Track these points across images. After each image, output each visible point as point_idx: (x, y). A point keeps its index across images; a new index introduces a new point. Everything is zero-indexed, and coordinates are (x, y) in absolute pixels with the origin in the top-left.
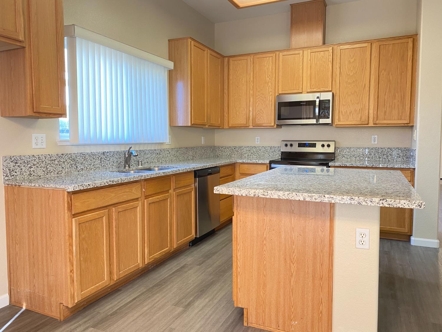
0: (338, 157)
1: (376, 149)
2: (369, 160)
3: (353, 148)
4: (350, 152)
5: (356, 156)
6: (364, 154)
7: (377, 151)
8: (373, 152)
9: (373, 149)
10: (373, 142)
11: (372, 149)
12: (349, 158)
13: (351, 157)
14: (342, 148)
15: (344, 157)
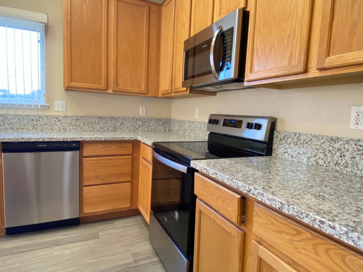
0: (276, 152)
1: (358, 143)
2: (337, 171)
3: (305, 136)
4: (298, 143)
5: (309, 154)
6: (327, 153)
7: (359, 150)
8: (348, 150)
9: (352, 142)
10: (352, 126)
11: (348, 142)
12: (295, 157)
13: (300, 156)
14: (285, 134)
15: (287, 153)
